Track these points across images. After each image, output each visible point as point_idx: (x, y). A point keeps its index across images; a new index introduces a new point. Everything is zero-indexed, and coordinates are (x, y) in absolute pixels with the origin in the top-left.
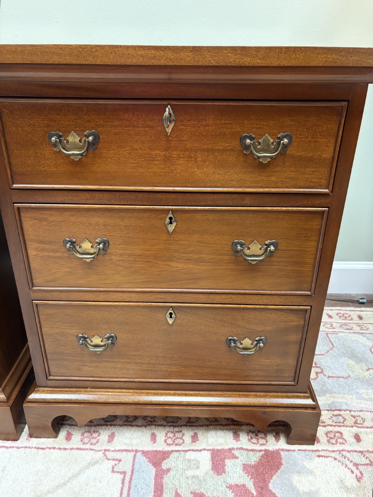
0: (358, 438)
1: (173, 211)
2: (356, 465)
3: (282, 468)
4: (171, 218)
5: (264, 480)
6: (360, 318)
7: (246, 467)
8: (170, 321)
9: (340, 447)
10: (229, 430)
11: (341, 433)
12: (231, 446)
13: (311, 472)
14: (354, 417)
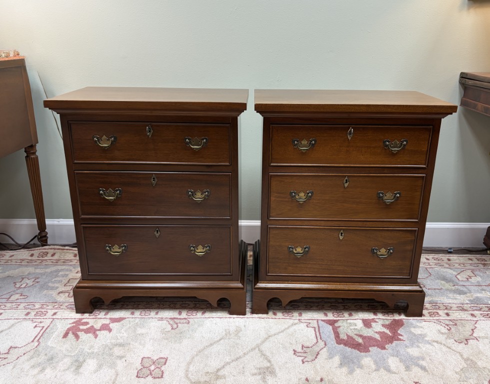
0: (448, 315)
1: (348, 176)
2: (448, 325)
3: (404, 325)
4: (346, 180)
5: (395, 330)
6: (449, 260)
7: (383, 325)
8: (341, 238)
9: (437, 318)
10: (371, 312)
11: (438, 313)
12: (373, 318)
13: (421, 327)
14: (445, 306)
